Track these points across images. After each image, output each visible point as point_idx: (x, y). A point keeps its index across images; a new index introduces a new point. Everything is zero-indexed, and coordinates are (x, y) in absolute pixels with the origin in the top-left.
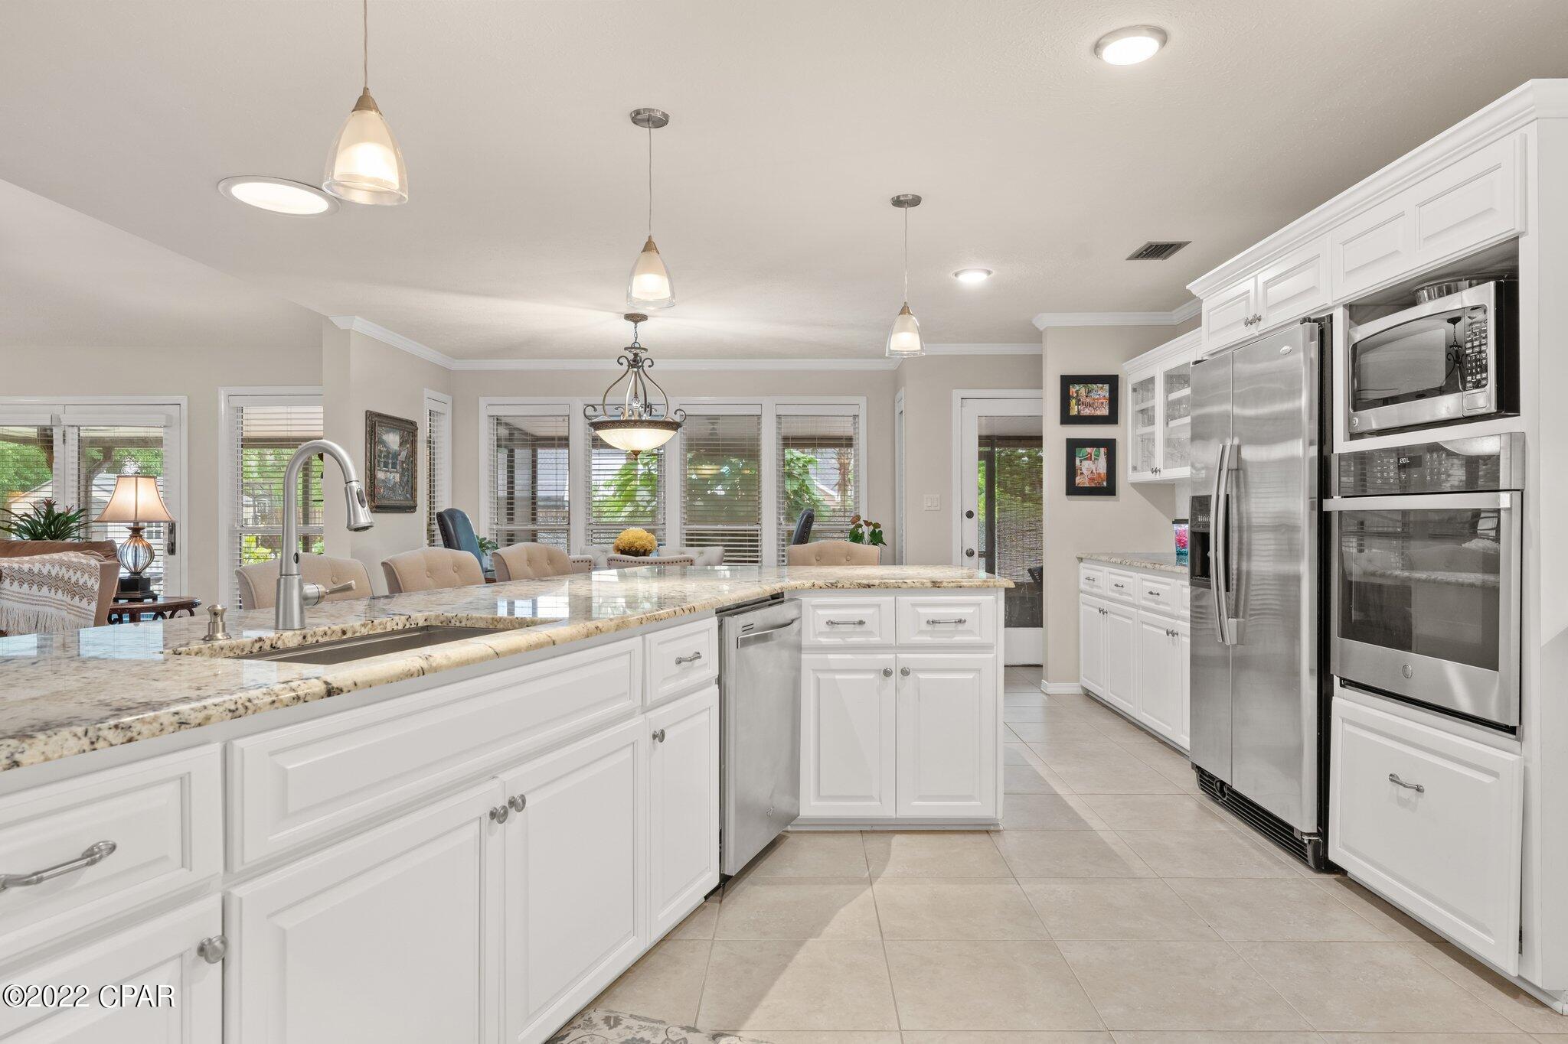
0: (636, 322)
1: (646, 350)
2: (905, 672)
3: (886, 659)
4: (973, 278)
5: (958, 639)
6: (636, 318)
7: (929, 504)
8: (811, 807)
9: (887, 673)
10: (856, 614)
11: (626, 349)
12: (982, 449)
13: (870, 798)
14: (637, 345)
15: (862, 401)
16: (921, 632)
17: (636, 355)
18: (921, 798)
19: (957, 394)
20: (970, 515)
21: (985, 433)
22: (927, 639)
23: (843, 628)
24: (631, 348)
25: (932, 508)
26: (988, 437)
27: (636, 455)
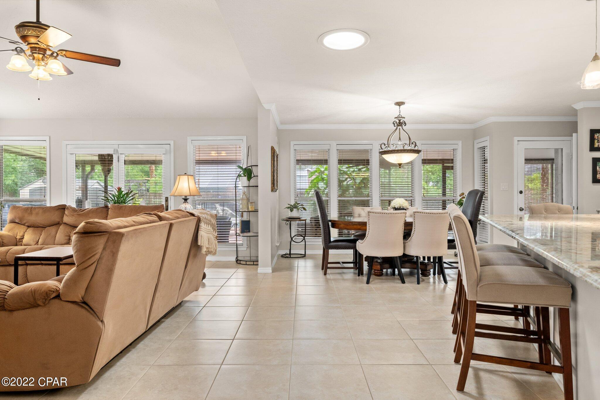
0: (400, 106)
1: (404, 118)
6: (399, 104)
7: (503, 188)
11: (396, 118)
14: (400, 116)
15: (460, 143)
17: (400, 120)
19: (516, 139)
20: (521, 192)
24: (398, 117)
25: (505, 190)
26: (528, 158)
27: (400, 165)
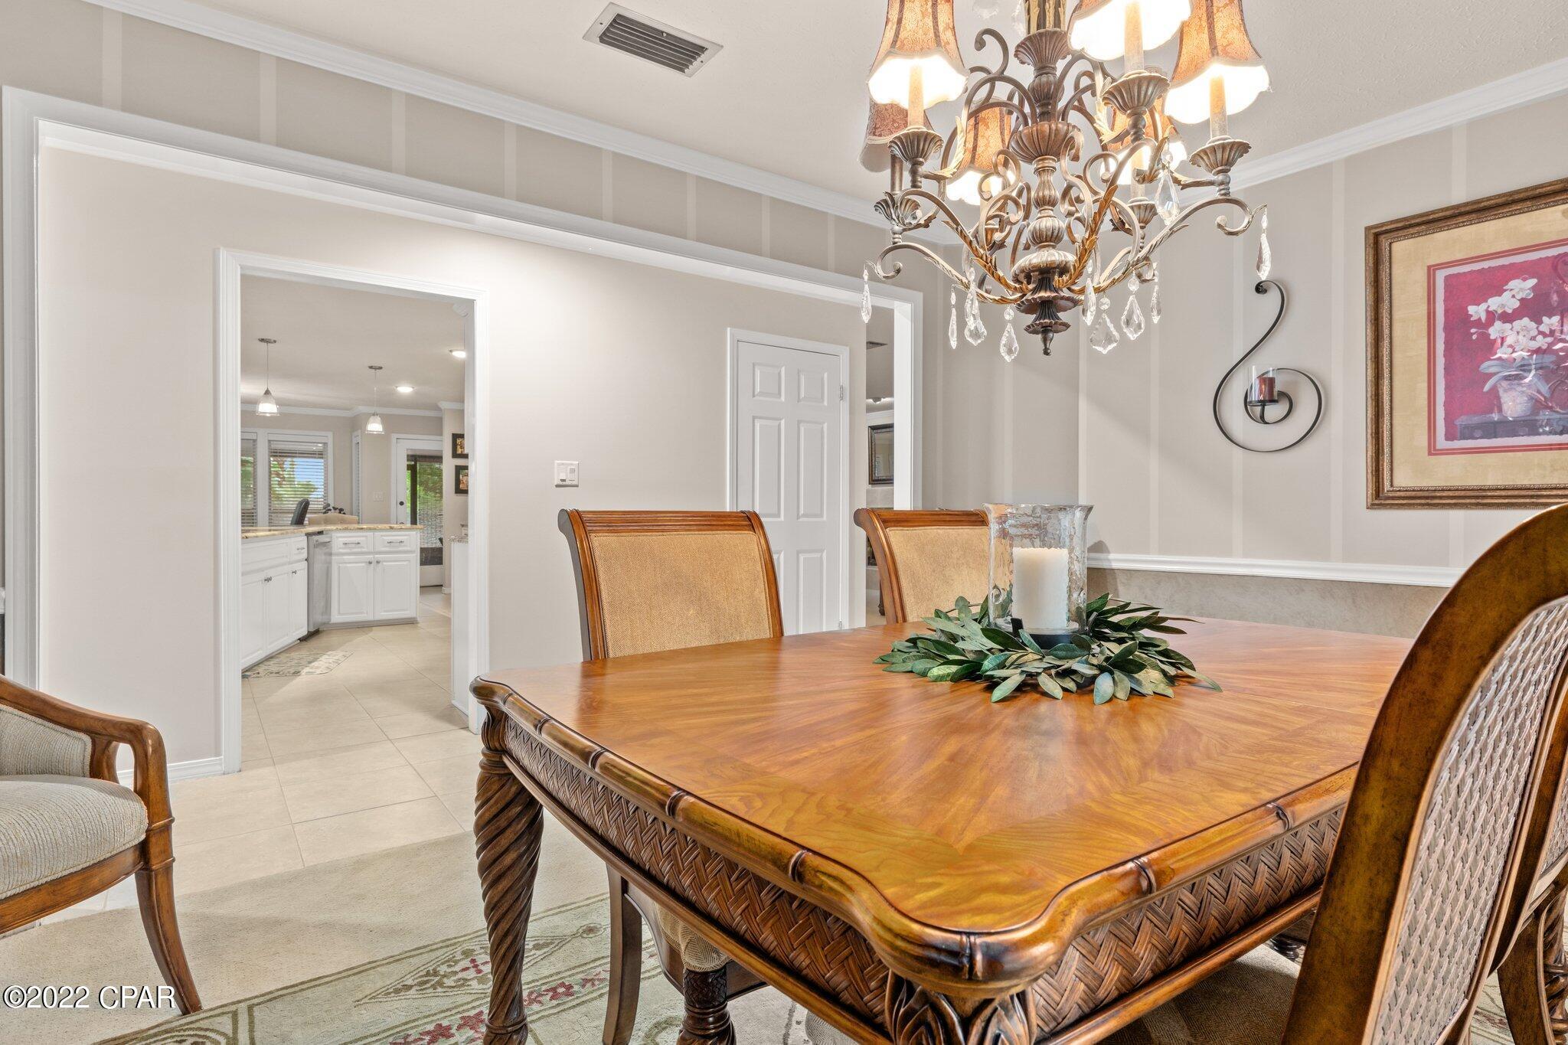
2: (378, 562)
3: (370, 557)
4: (405, 390)
5: (401, 549)
8: (336, 618)
9: (370, 563)
10: (357, 540)
12: (409, 463)
13: (362, 613)
15: (330, 435)
16: (386, 547)
18: (385, 611)
19: (394, 436)
20: (402, 503)
21: (410, 453)
22: (387, 549)
23: (350, 546)
26: (412, 456)
